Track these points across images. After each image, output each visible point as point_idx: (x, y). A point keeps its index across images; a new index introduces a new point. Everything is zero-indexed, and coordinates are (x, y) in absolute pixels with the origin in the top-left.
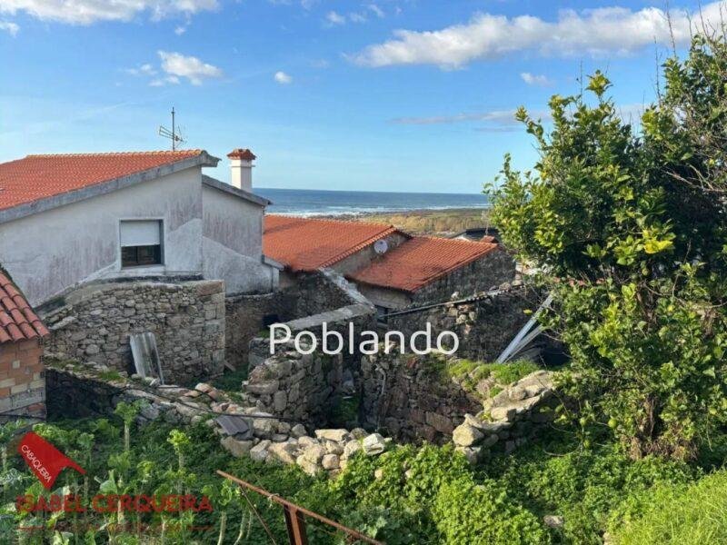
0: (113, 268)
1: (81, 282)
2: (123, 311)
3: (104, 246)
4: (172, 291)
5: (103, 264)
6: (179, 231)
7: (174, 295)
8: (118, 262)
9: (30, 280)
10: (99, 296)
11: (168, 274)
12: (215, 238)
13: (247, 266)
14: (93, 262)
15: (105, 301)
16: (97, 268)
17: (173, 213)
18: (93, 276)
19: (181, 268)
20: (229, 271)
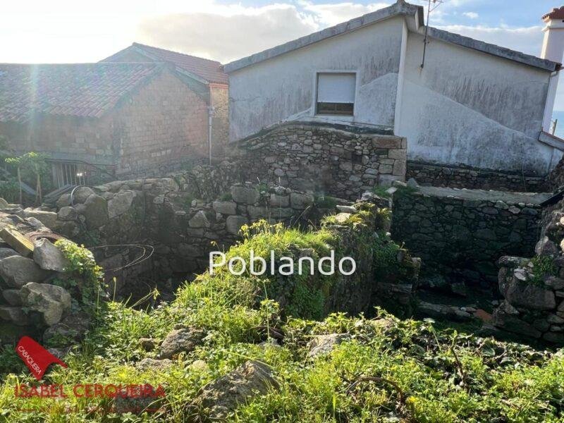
0: (308, 112)
1: (284, 121)
2: (302, 147)
3: (303, 94)
4: (348, 138)
5: (301, 109)
6: (371, 85)
7: (348, 143)
8: (313, 109)
9: (252, 114)
10: (285, 132)
11: (356, 125)
12: (474, 106)
13: (513, 141)
14: (293, 107)
15: (289, 137)
16: (296, 112)
17: (367, 66)
18: (292, 118)
19: (369, 121)
20: (487, 144)
